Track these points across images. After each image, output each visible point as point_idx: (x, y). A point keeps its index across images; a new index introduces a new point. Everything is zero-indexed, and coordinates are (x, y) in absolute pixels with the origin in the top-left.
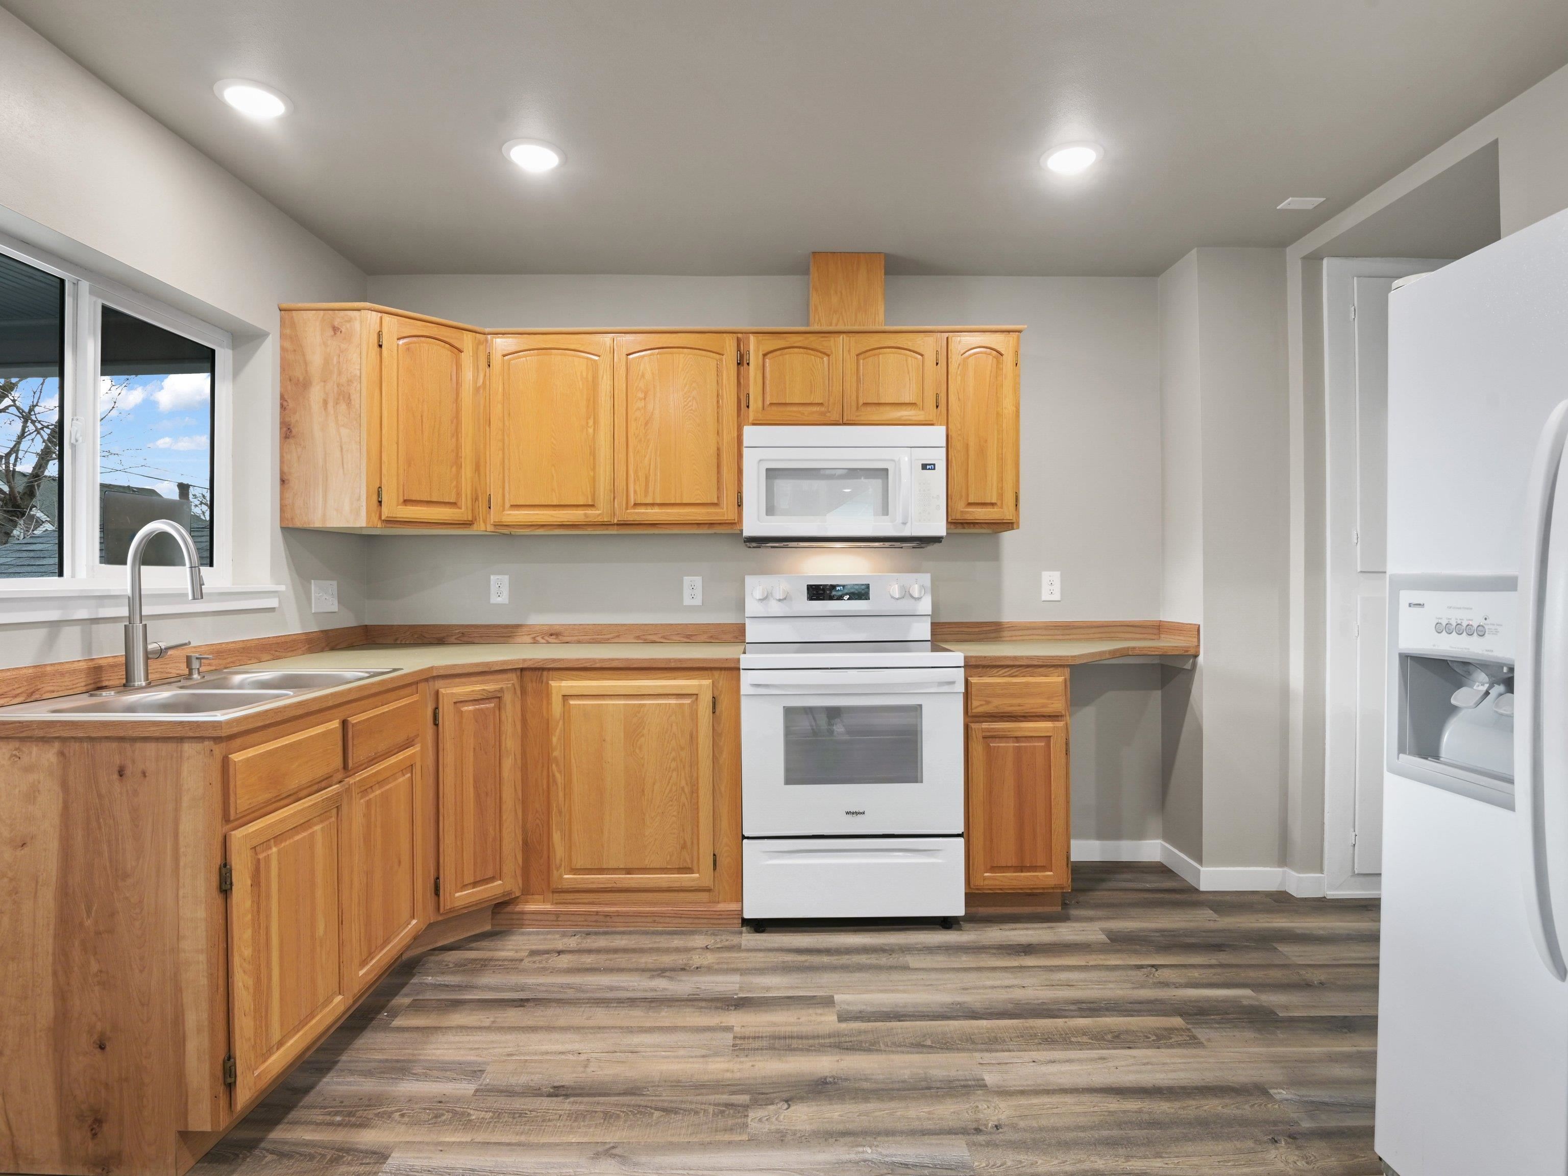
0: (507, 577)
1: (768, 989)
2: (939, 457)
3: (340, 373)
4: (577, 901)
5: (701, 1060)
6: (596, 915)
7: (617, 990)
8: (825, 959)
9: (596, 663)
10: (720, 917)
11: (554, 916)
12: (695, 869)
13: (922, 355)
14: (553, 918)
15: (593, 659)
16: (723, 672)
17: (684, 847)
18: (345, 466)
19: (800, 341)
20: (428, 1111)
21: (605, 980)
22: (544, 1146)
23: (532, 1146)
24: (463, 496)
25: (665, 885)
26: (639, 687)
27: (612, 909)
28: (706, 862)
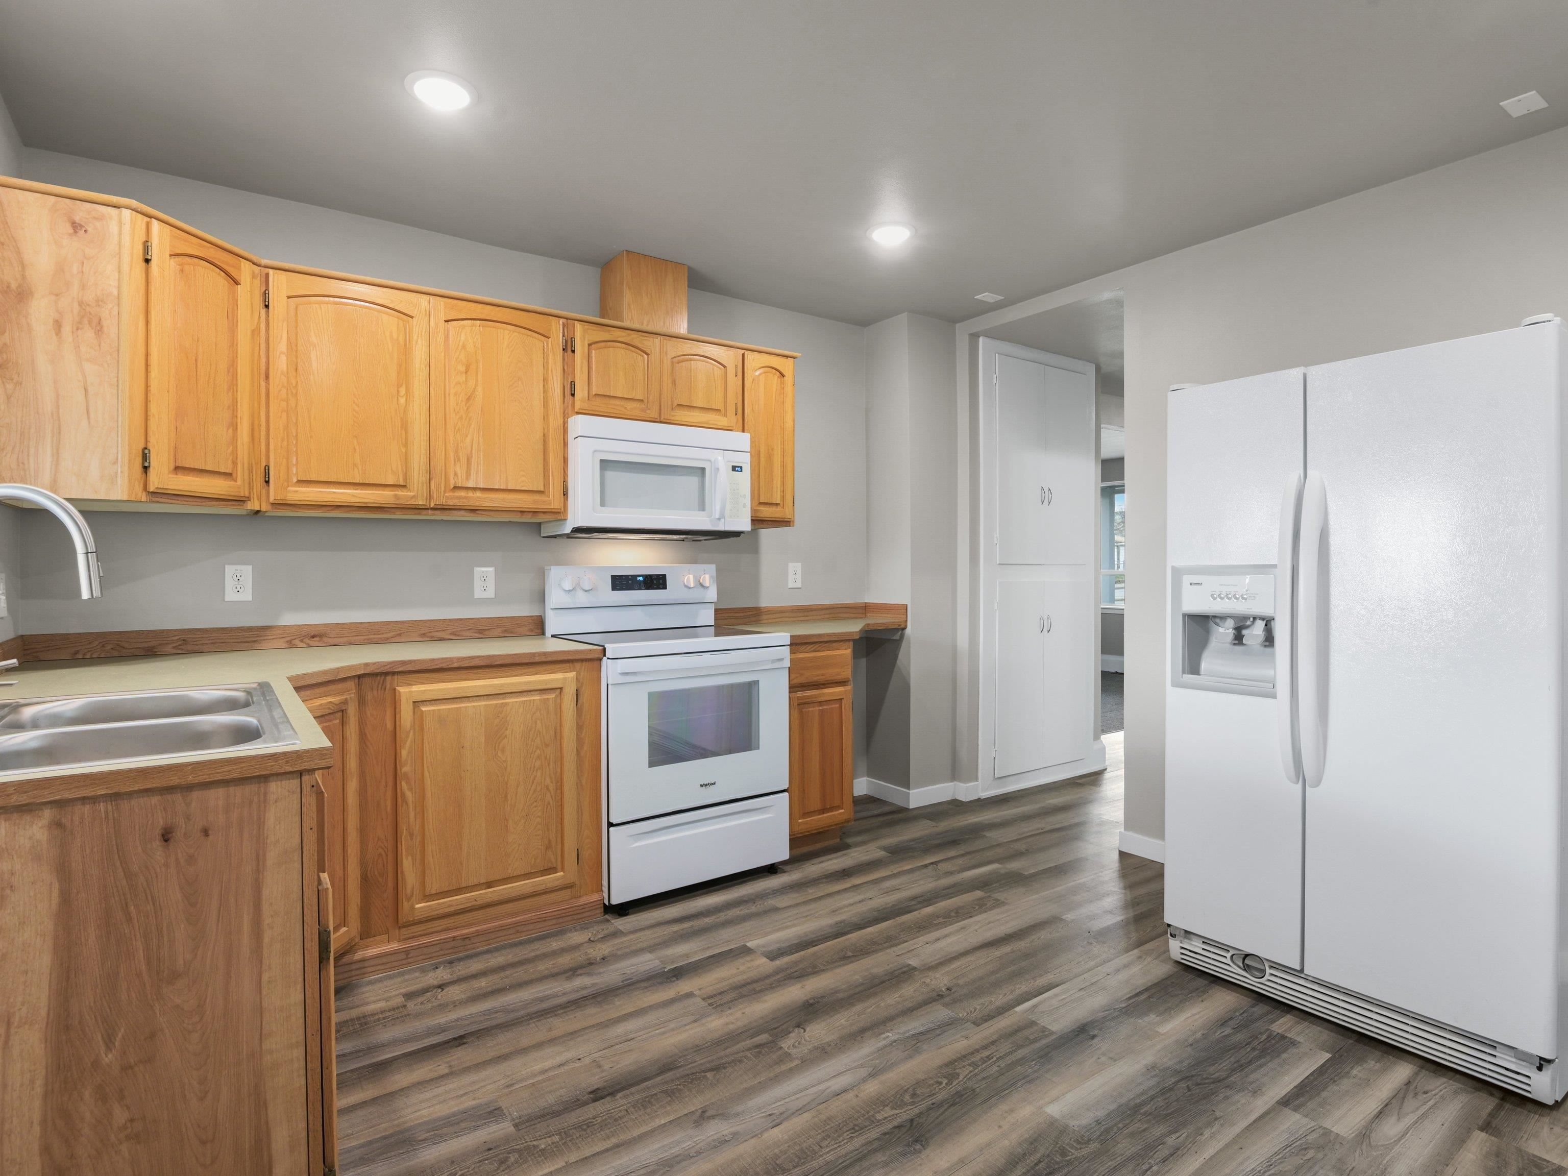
0: (250, 568)
1: (687, 956)
2: (745, 460)
3: (83, 287)
4: (428, 931)
5: (695, 1024)
6: (453, 940)
7: (548, 999)
8: (707, 920)
9: (453, 663)
10: (583, 910)
11: (403, 953)
12: (559, 867)
13: (725, 367)
14: (403, 956)
15: (450, 658)
16: (584, 663)
17: (549, 847)
18: (92, 415)
19: (623, 337)
20: (486, 1162)
21: (525, 995)
22: (641, 1137)
23: (630, 1142)
24: (239, 465)
25: (530, 890)
26: (502, 685)
27: (471, 930)
28: (570, 858)
